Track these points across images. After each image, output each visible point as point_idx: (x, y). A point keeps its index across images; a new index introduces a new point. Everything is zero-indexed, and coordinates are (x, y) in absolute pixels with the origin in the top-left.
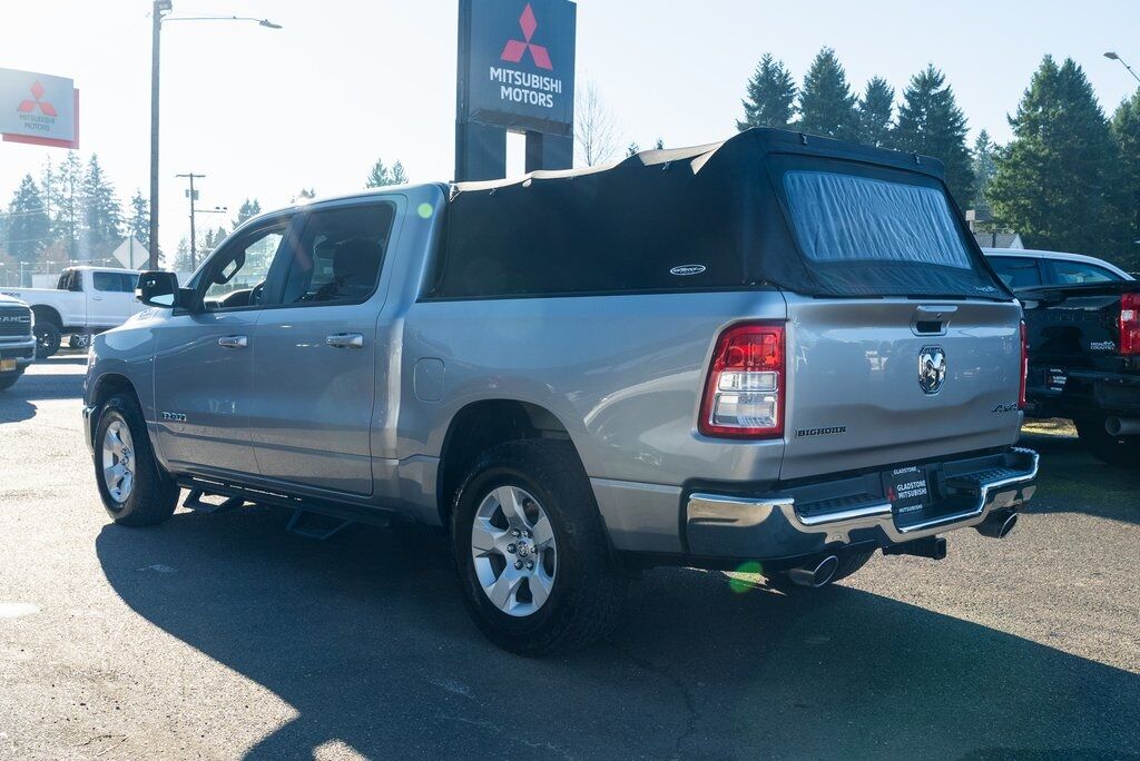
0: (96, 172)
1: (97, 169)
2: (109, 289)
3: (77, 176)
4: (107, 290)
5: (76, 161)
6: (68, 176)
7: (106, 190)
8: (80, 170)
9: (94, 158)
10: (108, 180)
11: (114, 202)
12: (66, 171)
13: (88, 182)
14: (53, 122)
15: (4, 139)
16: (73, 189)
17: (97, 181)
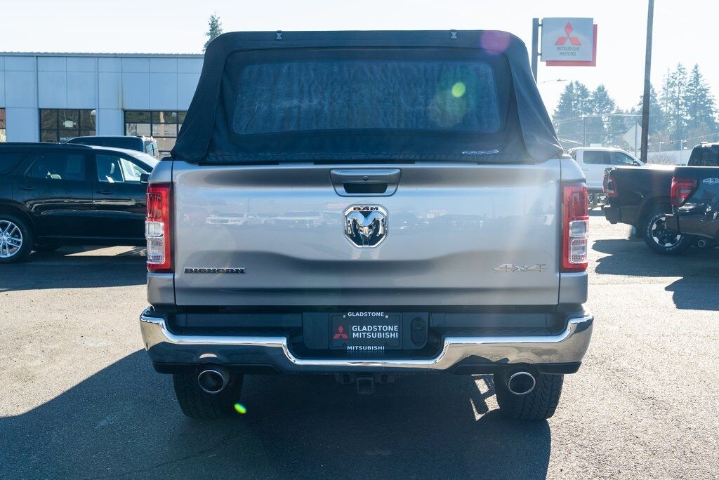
0: (697, 77)
1: (698, 75)
2: (593, 162)
3: (683, 81)
4: (593, 163)
5: (682, 71)
6: (677, 82)
7: (704, 90)
8: (685, 76)
9: (696, 67)
10: (706, 82)
11: (709, 98)
12: (676, 78)
13: (691, 85)
14: (578, 50)
15: (547, 65)
16: (680, 91)
17: (698, 84)
